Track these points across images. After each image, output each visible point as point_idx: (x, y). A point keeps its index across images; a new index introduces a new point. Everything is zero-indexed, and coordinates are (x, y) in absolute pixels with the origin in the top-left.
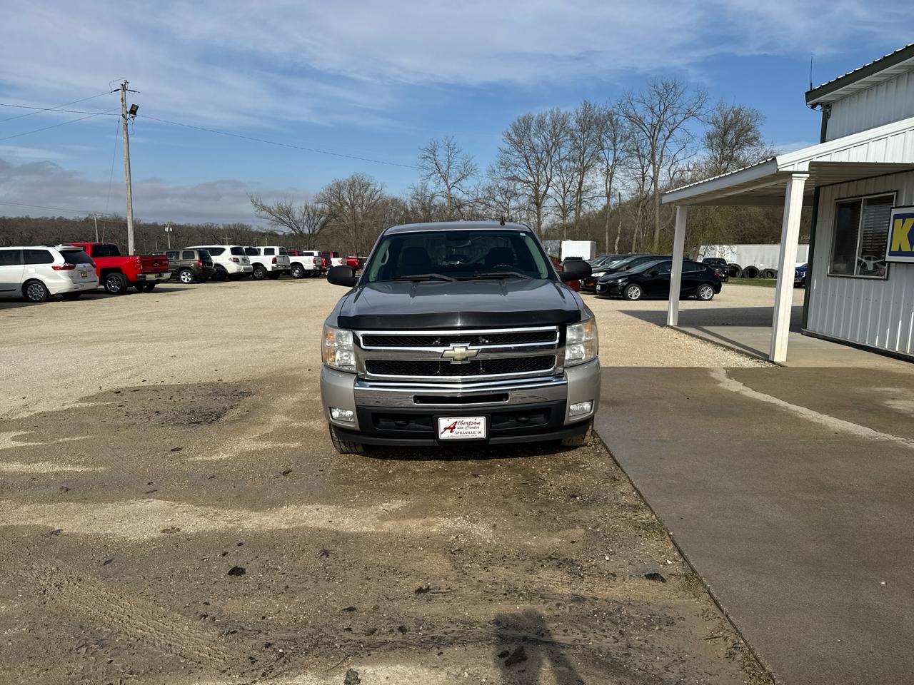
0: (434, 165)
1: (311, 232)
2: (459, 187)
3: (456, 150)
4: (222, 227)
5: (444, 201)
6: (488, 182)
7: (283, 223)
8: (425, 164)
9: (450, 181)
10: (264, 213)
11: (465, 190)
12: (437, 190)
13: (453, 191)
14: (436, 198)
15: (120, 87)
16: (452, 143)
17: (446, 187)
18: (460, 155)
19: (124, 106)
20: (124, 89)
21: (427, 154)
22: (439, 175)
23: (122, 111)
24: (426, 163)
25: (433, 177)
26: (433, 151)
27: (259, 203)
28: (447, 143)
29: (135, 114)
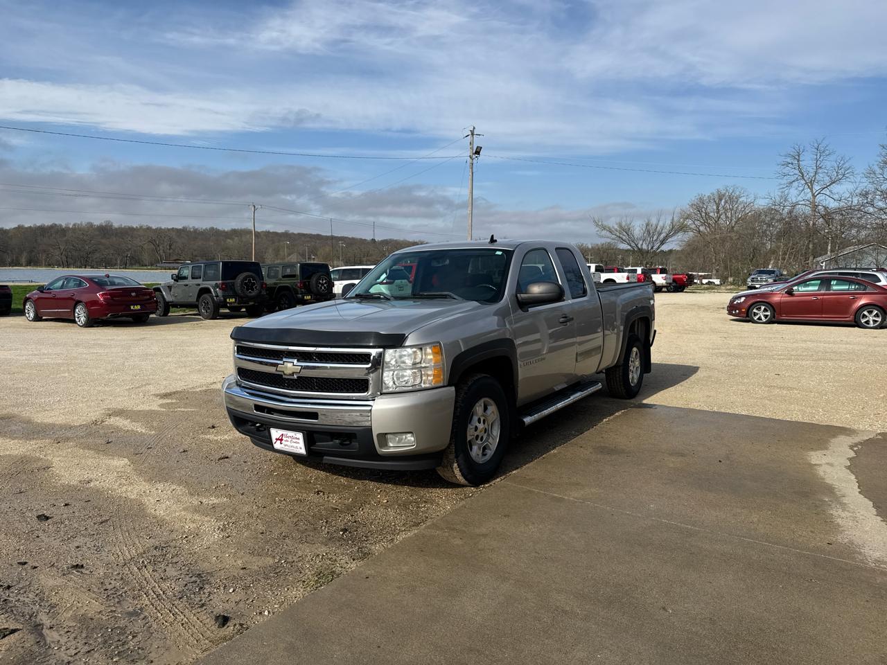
0: (797, 172)
1: (650, 248)
2: (828, 193)
3: (827, 152)
4: (590, 247)
5: (808, 210)
6: (865, 185)
7: (623, 241)
8: (784, 171)
9: (816, 187)
10: (604, 232)
11: (836, 197)
12: (799, 198)
13: (819, 198)
14: (798, 207)
15: (470, 133)
16: (823, 145)
17: (810, 195)
18: (832, 158)
19: (472, 148)
20: (473, 134)
21: (789, 160)
22: (803, 182)
23: (469, 153)
24: (787, 170)
25: (795, 184)
26: (797, 157)
27: (600, 223)
28: (816, 145)
29: (479, 154)
